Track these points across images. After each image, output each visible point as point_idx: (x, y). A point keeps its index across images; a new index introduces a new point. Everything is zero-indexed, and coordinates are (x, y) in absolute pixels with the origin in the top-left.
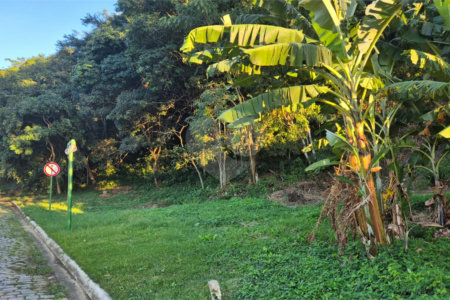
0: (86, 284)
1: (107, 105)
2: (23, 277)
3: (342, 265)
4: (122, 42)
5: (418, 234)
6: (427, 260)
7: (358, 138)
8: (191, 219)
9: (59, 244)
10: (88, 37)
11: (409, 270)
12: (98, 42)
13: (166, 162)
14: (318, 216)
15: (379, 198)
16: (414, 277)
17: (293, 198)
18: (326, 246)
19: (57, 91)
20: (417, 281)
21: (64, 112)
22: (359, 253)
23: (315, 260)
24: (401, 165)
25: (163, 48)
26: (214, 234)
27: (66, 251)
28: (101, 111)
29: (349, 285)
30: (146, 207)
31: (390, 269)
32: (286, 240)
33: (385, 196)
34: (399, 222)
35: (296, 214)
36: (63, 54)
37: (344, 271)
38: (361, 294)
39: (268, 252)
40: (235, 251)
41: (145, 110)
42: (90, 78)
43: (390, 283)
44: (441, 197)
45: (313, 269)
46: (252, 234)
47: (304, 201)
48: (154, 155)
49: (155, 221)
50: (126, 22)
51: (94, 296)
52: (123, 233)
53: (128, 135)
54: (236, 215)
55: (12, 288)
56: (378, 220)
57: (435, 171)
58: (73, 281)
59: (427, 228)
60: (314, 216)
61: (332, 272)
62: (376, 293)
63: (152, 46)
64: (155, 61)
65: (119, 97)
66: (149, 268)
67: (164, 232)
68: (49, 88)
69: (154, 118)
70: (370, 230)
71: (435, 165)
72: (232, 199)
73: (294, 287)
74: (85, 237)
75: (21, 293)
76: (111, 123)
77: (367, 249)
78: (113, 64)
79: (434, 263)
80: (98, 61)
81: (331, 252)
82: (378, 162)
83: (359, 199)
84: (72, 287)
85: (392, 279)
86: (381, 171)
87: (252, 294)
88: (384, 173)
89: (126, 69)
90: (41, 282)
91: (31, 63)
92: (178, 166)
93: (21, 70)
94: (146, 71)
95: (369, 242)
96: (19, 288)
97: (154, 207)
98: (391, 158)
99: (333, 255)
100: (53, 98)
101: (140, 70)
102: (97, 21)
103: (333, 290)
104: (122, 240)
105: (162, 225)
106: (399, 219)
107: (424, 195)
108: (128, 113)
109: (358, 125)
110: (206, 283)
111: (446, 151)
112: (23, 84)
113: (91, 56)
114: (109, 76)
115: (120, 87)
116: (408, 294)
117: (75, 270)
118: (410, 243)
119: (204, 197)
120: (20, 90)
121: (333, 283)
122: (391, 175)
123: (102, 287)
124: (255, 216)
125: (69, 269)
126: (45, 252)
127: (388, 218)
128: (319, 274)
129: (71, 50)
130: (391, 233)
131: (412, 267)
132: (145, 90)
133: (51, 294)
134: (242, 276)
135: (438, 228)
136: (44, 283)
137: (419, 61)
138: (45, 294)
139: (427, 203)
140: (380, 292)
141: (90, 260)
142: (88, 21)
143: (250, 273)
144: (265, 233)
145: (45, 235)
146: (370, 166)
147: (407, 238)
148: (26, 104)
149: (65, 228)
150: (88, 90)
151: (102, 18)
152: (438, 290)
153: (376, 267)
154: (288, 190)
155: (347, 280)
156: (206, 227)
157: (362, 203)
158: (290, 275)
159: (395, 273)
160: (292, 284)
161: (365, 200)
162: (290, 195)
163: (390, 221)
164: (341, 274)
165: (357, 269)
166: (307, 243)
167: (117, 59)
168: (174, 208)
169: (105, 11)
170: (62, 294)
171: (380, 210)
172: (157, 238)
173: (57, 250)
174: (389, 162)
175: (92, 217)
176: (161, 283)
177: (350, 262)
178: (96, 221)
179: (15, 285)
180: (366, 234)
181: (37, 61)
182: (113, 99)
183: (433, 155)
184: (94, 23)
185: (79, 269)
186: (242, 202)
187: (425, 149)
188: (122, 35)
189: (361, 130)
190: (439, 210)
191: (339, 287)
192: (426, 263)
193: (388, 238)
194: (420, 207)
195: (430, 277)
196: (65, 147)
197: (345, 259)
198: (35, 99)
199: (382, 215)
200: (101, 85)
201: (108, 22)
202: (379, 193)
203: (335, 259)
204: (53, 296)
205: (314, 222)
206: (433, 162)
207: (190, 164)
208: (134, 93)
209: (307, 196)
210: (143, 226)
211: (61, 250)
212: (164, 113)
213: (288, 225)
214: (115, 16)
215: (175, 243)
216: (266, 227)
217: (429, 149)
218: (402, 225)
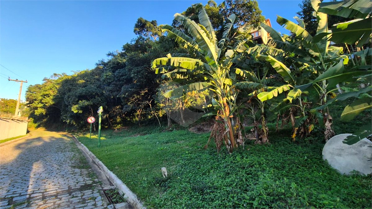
0: (106, 172)
1: (117, 91)
2: (77, 170)
3: (219, 158)
4: (124, 64)
5: (248, 143)
6: (252, 153)
7: (224, 104)
8: (155, 140)
9: (94, 154)
10: (109, 62)
11: (244, 158)
12: (114, 63)
13: (144, 116)
14: (209, 137)
15: (233, 129)
16: (247, 161)
17: (199, 130)
18: (213, 150)
19: (94, 85)
20: (248, 163)
21: (97, 94)
22: (225, 152)
23: (208, 156)
24: (241, 115)
25: (142, 66)
26: (165, 147)
27: (97, 157)
28: (114, 94)
29: (221, 166)
30: (135, 136)
31: (237, 158)
32: (196, 148)
33: (235, 128)
34: (241, 139)
35: (201, 136)
36: (97, 69)
37: (219, 160)
38: (226, 169)
39: (188, 154)
40: (174, 154)
41: (134, 93)
42: (110, 79)
43: (237, 164)
44: (256, 127)
45: (207, 160)
46: (181, 146)
47: (204, 131)
48: (138, 112)
49: (139, 142)
50: (126, 55)
51: (110, 177)
52: (124, 148)
53: (127, 104)
54: (175, 138)
55: (71, 175)
56: (233, 138)
57: (254, 117)
58: (100, 171)
59: (251, 140)
60: (208, 137)
61: (215, 161)
62: (231, 168)
63: (137, 65)
64: (138, 72)
65: (123, 87)
66: (136, 163)
67: (143, 147)
68: (91, 83)
69: (139, 96)
70: (229, 142)
71: (254, 115)
72: (173, 131)
73: (199, 168)
74: (107, 150)
75: (75, 178)
76: (119, 98)
77: (229, 150)
78: (120, 73)
79: (254, 155)
80: (114, 72)
81: (215, 152)
82: (232, 114)
83: (225, 130)
84: (100, 173)
85: (238, 162)
86: (233, 117)
87: (181, 172)
88: (234, 118)
89: (126, 75)
90: (85, 171)
91: (82, 73)
92: (149, 117)
93: (78, 76)
94: (135, 76)
95: (229, 147)
96: (75, 175)
97: (139, 135)
98: (237, 112)
99: (215, 153)
100: (92, 88)
101: (132, 75)
102: (113, 55)
103: (215, 168)
104: (124, 151)
105: (142, 144)
106: (241, 137)
107: (251, 127)
108: (127, 94)
109: (224, 98)
110: (161, 169)
111: (257, 109)
112: (79, 82)
113: (110, 69)
114: (118, 78)
115: (123, 83)
116: (244, 168)
117: (101, 166)
118: (245, 147)
119: (161, 131)
120: (77, 84)
121: (215, 165)
122: (237, 119)
123: (113, 173)
124: (183, 138)
125: (99, 166)
126: (87, 158)
127: (237, 137)
128: (209, 162)
129: (101, 67)
130: (238, 143)
131: (245, 157)
132: (134, 84)
133: (90, 177)
134: (177, 165)
135: (256, 140)
136: (87, 172)
137: (243, 75)
138: (87, 177)
139: (251, 130)
140: (233, 168)
141: (108, 161)
142: (109, 55)
143: (180, 163)
144: (187, 146)
145: (88, 150)
146: (229, 115)
147: (244, 145)
148: (80, 91)
149: (97, 147)
150: (109, 84)
151: (116, 54)
152: (256, 166)
153: (232, 158)
154: (197, 126)
155: (220, 163)
156: (161, 144)
157: (227, 131)
158: (197, 163)
159: (239, 160)
160: (198, 167)
161: (227, 130)
162: (198, 129)
163: (238, 138)
164: (218, 161)
165: (225, 159)
166: (204, 149)
167: (122, 71)
168: (148, 136)
169: (117, 51)
170: (95, 177)
171: (234, 134)
172: (140, 149)
173: (93, 157)
174: (236, 114)
175: (110, 141)
176: (141, 170)
177: (222, 156)
178: (112, 143)
179: (72, 174)
180: (228, 144)
181: (85, 72)
182: (120, 88)
183: (253, 110)
184: (112, 55)
185: (103, 165)
186: (178, 132)
187: (250, 108)
188: (125, 61)
189: (225, 101)
190: (256, 132)
191: (217, 167)
192: (251, 155)
193: (237, 145)
194: (249, 132)
195: (252, 161)
196: (98, 110)
197: (220, 155)
198: (84, 89)
199: (234, 136)
200: (115, 82)
201: (119, 55)
202: (232, 126)
203: (216, 155)
204: (91, 178)
205: (208, 140)
206: (253, 113)
207: (155, 116)
208: (130, 86)
209: (205, 129)
210: (133, 144)
211: (95, 157)
212: (143, 94)
213: (197, 141)
214: (122, 53)
215: (148, 151)
216: (187, 143)
217: (252, 108)
218: (242, 139)
